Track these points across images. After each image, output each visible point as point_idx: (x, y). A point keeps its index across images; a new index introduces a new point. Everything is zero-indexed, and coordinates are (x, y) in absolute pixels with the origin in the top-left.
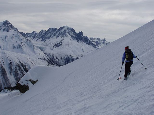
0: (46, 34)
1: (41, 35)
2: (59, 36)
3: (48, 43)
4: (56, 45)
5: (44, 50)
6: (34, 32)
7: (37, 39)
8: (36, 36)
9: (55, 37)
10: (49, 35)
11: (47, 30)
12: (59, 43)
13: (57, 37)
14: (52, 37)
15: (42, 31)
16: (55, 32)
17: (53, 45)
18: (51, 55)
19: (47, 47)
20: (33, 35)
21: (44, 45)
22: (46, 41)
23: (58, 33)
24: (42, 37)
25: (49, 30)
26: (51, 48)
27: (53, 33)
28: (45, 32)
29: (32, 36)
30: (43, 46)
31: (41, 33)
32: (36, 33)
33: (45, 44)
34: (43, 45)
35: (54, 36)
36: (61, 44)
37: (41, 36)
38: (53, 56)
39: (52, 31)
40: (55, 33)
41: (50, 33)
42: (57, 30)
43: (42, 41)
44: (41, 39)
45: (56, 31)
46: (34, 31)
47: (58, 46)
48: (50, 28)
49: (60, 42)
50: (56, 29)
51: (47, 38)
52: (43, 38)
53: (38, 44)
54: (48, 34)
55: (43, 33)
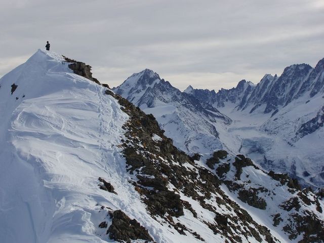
0: (276, 87)
1: (264, 93)
2: (318, 91)
3: (280, 122)
4: (305, 129)
5: (265, 149)
6: (242, 83)
7: (251, 106)
8: (249, 96)
9: (307, 93)
10: (288, 89)
11: (279, 75)
12: (314, 121)
13: (313, 95)
14: (296, 98)
15: (266, 80)
16: (306, 79)
17: (295, 127)
18: (289, 165)
19: (277, 139)
20: (242, 95)
21: (268, 128)
22: (277, 111)
23: (315, 81)
24: (266, 99)
25: (284, 75)
26: (289, 140)
27: (298, 84)
28: (274, 83)
29: (239, 98)
30: (265, 135)
31: (261, 87)
32: (250, 87)
33: (273, 127)
34: (266, 130)
35: (302, 91)
36: (319, 121)
37: (262, 96)
38: (294, 167)
39: (294, 78)
40: (304, 83)
41: (289, 85)
42: (310, 71)
43: (266, 112)
44: (264, 106)
45: (308, 75)
46: (244, 81)
47: (311, 131)
48: (288, 68)
49: (318, 116)
50: (307, 67)
51: (281, 102)
52: (268, 104)
53: (251, 128)
54: (284, 86)
55: (269, 84)
